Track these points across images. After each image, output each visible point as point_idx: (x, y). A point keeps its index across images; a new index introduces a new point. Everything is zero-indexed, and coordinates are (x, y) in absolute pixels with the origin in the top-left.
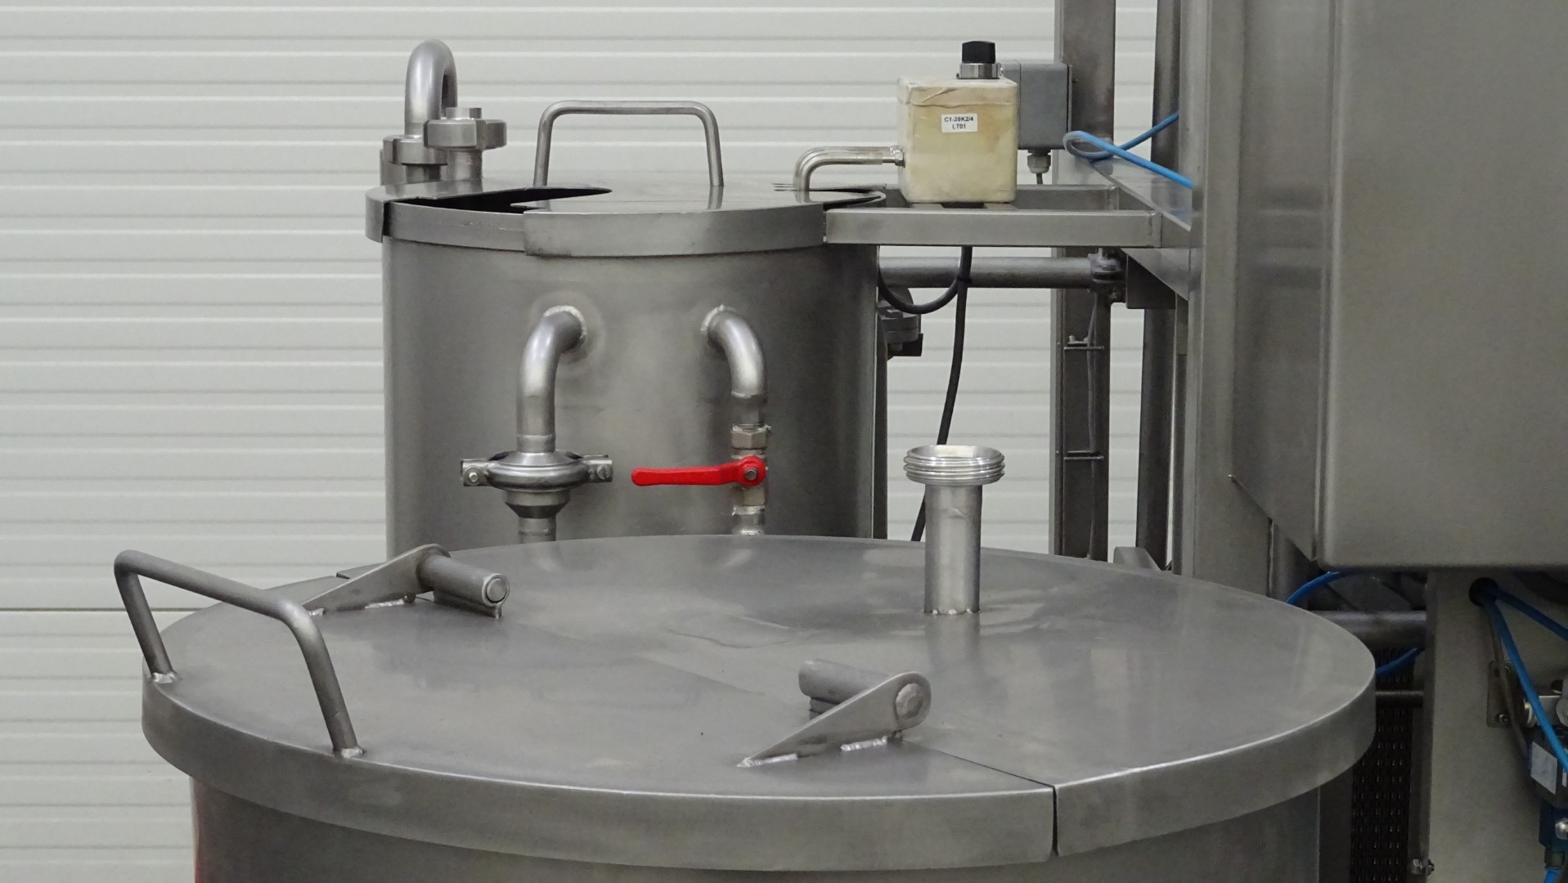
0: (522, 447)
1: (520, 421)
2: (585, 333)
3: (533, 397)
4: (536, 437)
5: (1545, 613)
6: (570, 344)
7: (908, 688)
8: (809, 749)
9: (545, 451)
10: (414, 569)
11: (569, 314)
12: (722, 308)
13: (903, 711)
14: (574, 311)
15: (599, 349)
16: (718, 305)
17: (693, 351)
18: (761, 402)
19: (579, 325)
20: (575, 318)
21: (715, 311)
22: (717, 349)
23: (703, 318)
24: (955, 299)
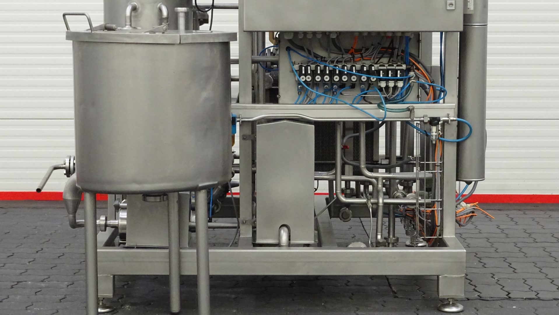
0: (126, 25)
1: (126, 22)
2: (137, 7)
3: (128, 16)
4: (128, 23)
5: (299, 53)
6: (134, 9)
7: (165, 27)
8: (151, 32)
9: (130, 26)
10: (104, 26)
11: (135, 4)
12: (161, 3)
13: (164, 29)
14: (135, 3)
15: (140, 10)
16: (160, 3)
17: (156, 11)
18: (167, 18)
19: (136, 6)
20: (136, 5)
21: (160, 4)
22: (160, 10)
23: (158, 5)
24: (211, 10)
